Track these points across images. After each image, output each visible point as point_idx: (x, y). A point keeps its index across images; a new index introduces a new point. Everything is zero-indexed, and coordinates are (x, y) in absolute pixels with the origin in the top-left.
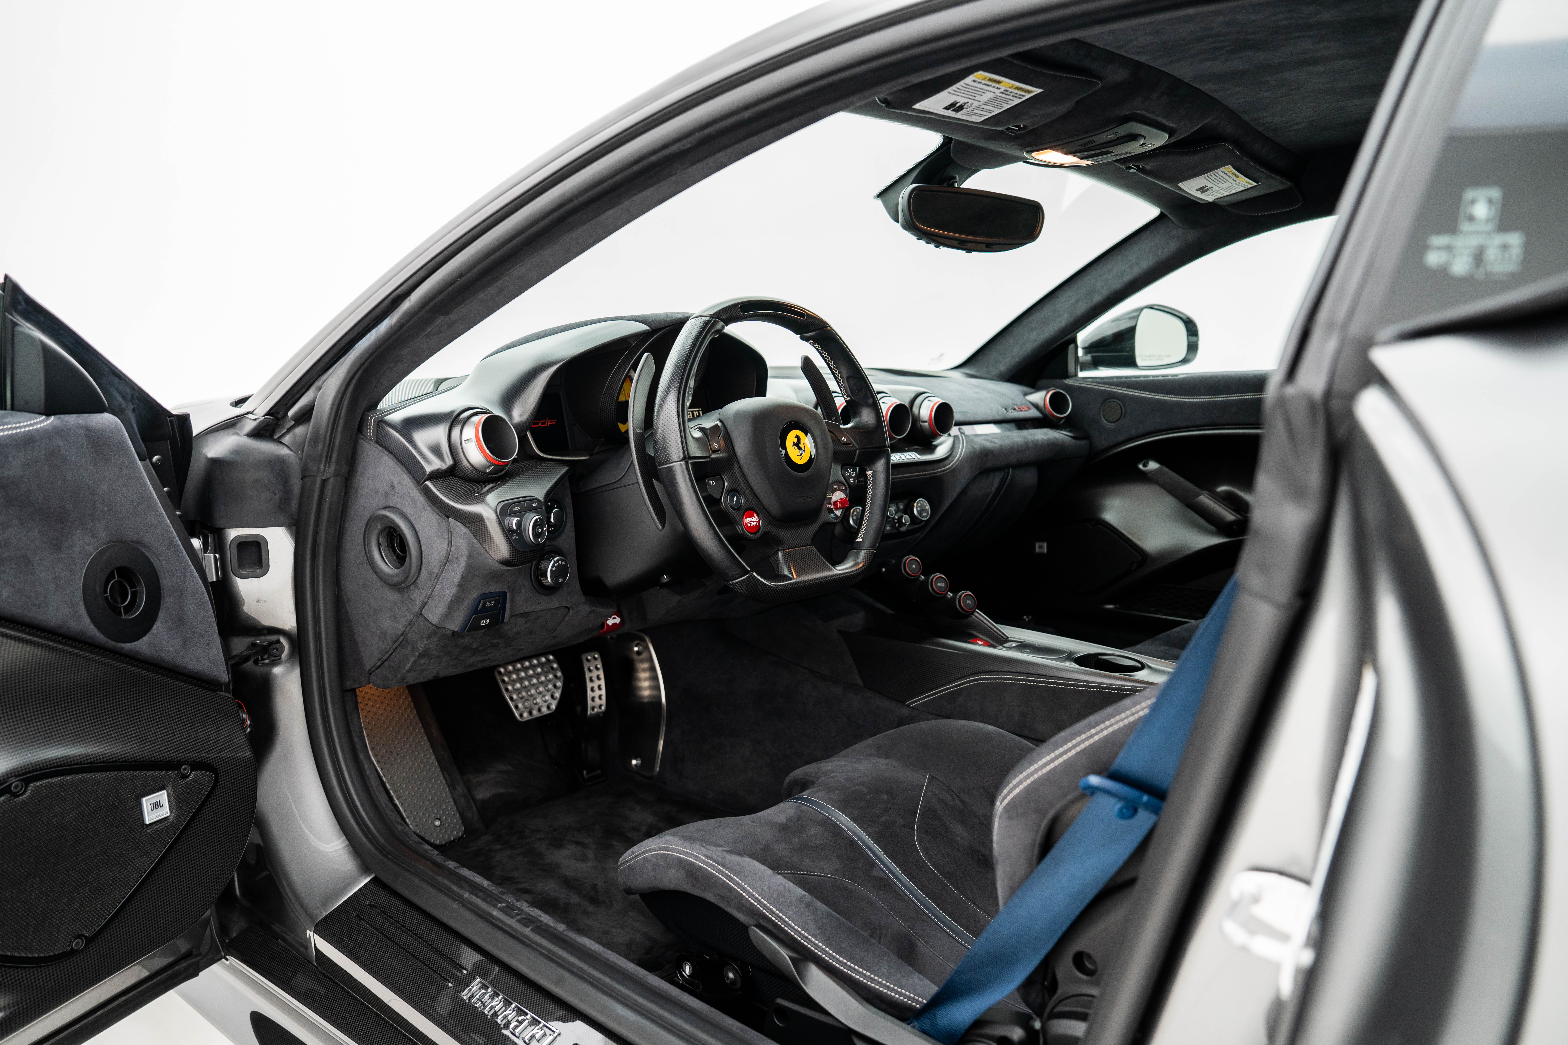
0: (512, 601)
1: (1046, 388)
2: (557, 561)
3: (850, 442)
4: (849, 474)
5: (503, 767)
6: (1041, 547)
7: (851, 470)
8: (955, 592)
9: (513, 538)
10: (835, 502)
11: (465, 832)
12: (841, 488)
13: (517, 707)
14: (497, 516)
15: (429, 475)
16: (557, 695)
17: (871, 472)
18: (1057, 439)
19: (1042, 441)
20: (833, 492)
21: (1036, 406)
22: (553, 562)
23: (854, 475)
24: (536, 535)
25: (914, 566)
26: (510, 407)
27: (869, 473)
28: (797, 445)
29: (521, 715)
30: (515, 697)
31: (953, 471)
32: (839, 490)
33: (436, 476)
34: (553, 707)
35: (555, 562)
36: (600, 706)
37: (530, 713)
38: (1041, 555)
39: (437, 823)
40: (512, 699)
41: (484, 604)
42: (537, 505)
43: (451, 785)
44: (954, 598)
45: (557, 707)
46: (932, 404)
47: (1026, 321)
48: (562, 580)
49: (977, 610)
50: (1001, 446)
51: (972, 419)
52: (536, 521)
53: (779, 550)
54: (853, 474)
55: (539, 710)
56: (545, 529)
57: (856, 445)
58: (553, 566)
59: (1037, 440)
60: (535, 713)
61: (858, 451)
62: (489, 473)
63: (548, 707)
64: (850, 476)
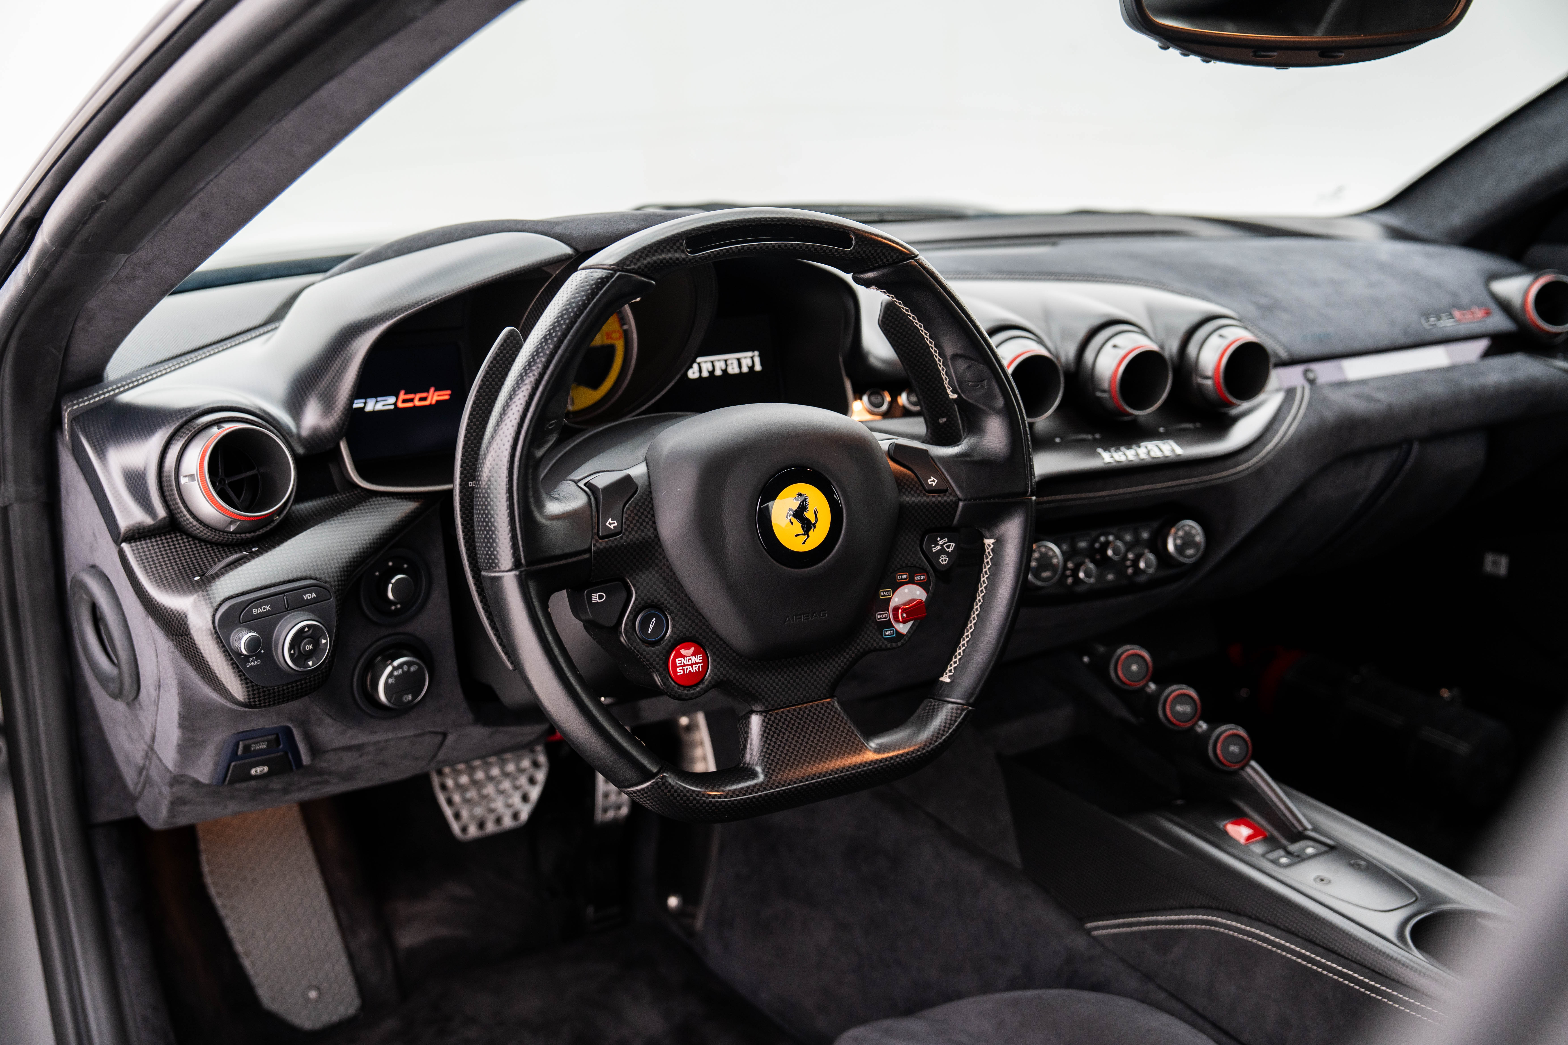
0: (309, 738)
1: (1534, 268)
2: (400, 666)
3: (944, 487)
4: (939, 547)
5: (457, 889)
6: (1495, 564)
7: (946, 540)
8: (1214, 722)
9: (248, 665)
10: (896, 609)
11: (363, 1007)
12: (917, 578)
13: (457, 816)
14: (214, 627)
15: (125, 534)
16: (535, 793)
17: (992, 541)
18: (1535, 380)
19: (1497, 388)
20: (895, 587)
21: (1505, 306)
22: (389, 669)
23: (950, 550)
24: (299, 657)
25: (1134, 668)
26: (304, 401)
27: (989, 542)
28: (799, 514)
29: (464, 829)
30: (457, 798)
31: (1260, 472)
32: (911, 581)
33: (137, 535)
34: (524, 816)
35: (395, 669)
36: (619, 807)
37: (481, 825)
38: (1494, 579)
39: (313, 994)
40: (450, 802)
41: (247, 748)
42: (314, 595)
43: (346, 930)
44: (1207, 735)
45: (533, 815)
46: (1225, 343)
47: (1514, 131)
48: (410, 697)
49: (1253, 763)
50: (1390, 407)
51: (1339, 348)
52: (301, 630)
53: (752, 712)
54: (948, 547)
55: (498, 821)
56: (324, 641)
57: (958, 493)
58: (390, 675)
59: (1484, 388)
60: (491, 827)
61: (961, 504)
62: (234, 532)
63: (516, 816)
64: (942, 551)
